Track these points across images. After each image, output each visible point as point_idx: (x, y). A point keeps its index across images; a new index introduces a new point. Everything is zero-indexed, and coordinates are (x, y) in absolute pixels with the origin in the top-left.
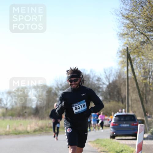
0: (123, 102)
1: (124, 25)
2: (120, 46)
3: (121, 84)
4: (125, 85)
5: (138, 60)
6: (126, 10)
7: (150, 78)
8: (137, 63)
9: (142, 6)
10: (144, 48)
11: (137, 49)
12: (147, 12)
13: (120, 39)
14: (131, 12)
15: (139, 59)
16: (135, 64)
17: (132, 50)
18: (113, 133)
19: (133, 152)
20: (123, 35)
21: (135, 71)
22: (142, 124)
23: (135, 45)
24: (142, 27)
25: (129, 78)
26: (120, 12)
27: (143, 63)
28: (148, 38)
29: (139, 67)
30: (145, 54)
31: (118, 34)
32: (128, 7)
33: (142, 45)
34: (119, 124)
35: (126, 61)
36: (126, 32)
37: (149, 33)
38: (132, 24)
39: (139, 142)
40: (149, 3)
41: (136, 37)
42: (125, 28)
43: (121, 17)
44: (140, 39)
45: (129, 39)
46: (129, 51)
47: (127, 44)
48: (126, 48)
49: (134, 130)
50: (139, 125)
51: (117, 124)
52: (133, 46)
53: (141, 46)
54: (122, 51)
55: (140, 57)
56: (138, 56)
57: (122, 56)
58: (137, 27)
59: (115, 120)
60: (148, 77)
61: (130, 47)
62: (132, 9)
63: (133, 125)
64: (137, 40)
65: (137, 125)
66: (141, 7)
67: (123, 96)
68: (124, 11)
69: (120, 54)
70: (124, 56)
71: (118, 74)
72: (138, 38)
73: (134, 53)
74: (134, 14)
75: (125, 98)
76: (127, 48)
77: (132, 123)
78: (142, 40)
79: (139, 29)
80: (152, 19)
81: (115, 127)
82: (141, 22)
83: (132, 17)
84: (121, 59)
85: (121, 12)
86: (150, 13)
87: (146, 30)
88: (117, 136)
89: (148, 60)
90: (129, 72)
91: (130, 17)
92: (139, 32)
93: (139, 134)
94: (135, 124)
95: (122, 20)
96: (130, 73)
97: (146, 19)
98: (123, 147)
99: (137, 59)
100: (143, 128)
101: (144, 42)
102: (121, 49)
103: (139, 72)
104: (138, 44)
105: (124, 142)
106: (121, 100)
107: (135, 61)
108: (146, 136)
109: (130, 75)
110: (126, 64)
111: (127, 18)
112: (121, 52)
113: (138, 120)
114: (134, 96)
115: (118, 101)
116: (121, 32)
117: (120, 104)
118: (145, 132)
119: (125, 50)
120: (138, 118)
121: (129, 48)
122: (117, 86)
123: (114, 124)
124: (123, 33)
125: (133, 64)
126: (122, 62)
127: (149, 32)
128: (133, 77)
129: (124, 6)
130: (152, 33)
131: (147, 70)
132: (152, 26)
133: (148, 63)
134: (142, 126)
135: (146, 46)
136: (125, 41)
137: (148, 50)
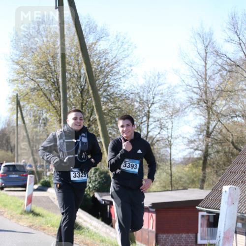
0: (12, 152)
1: (13, 71)
3: (10, 132)
4: (14, 133)
5: (28, 107)
6: (16, 55)
7: (40, 126)
8: (27, 110)
9: (33, 52)
10: (34, 95)
11: (27, 96)
12: (38, 58)
13: (9, 85)
14: (22, 58)
17: (22, 97)
18: (2, 184)
19: (22, 204)
20: (13, 81)
21: (25, 119)
22: (32, 175)
24: (33, 73)
25: (19, 126)
26: (10, 57)
27: (33, 111)
28: (38, 85)
29: (29, 114)
30: (35, 101)
33: (33, 91)
34: (8, 175)
35: (16, 108)
36: (16, 78)
37: (39, 80)
38: (22, 69)
39: (29, 194)
40: (40, 48)
41: (26, 83)
42: (15, 74)
43: (11, 63)
44: (30, 85)
45: (19, 85)
46: (19, 98)
47: (17, 90)
48: (15, 94)
49: (24, 181)
50: (29, 176)
51: (6, 175)
52: (22, 92)
53: (31, 93)
55: (30, 104)
56: (28, 103)
58: (27, 73)
59: (4, 170)
60: (38, 126)
63: (23, 175)
64: (27, 86)
66: (31, 53)
67: (12, 145)
68: (14, 56)
69: (9, 101)
70: (13, 103)
71: (7, 121)
73: (24, 99)
74: (25, 60)
75: (14, 147)
76: (17, 94)
78: (33, 87)
79: (29, 75)
80: (43, 65)
81: (4, 178)
82: (32, 68)
83: (22, 62)
84: (10, 106)
85: (12, 57)
86: (40, 59)
87: (36, 76)
88: (6, 187)
89: (39, 108)
90: (19, 119)
93: (29, 185)
94: (25, 174)
95: (12, 65)
97: (37, 65)
100: (33, 179)
101: (35, 89)
103: (29, 120)
104: (28, 90)
105: (13, 193)
106: (10, 149)
107: (25, 108)
108: (36, 187)
109: (20, 122)
110: (15, 111)
111: (17, 63)
112: (10, 98)
113: (28, 171)
114: (24, 145)
115: (7, 150)
117: (9, 153)
118: (35, 183)
120: (28, 168)
122: (6, 135)
123: (3, 174)
125: (23, 112)
127: (40, 78)
129: (14, 51)
130: (43, 80)
131: (37, 118)
132: (42, 72)
133: (38, 110)
134: (32, 177)
135: (37, 93)
136: (15, 87)
137: (38, 97)
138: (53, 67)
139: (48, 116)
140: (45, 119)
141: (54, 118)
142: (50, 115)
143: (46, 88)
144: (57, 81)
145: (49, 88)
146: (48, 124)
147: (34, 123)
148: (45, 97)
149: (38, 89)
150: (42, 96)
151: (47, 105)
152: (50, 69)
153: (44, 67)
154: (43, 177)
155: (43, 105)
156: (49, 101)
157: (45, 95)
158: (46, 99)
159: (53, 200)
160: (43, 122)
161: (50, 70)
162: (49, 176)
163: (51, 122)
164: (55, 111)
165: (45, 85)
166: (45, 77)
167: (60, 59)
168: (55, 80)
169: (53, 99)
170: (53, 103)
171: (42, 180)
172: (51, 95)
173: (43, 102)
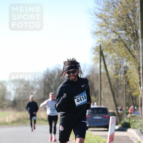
0: (95, 96)
1: (97, 24)
2: (94, 43)
3: (94, 79)
4: (98, 80)
6: (99, 9)
7: (121, 73)
8: (109, 59)
9: (114, 7)
10: (115, 46)
11: (109, 46)
12: (119, 12)
13: (93, 37)
14: (104, 12)
15: (111, 56)
16: (108, 60)
17: (104, 47)
20: (97, 33)
21: (107, 67)
22: (113, 117)
23: (107, 43)
24: (114, 25)
25: (102, 73)
26: (94, 11)
27: (114, 60)
28: (119, 37)
29: (111, 63)
30: (116, 51)
31: (91, 32)
32: (101, 7)
33: (114, 42)
34: (92, 117)
35: (99, 58)
36: (99, 30)
37: (120, 32)
38: (104, 22)
39: (111, 133)
40: (121, 3)
41: (109, 35)
42: (98, 27)
43: (95, 16)
44: (112, 37)
45: (102, 37)
46: (102, 48)
47: (100, 41)
48: (99, 45)
49: (106, 122)
50: (111, 117)
51: (90, 116)
52: (105, 43)
53: (113, 44)
54: (96, 48)
55: (112, 54)
56: (110, 53)
57: (95, 53)
58: (110, 26)
59: (88, 113)
60: (119, 73)
61: (103, 44)
62: (105, 9)
63: (105, 117)
64: (109, 38)
65: (109, 118)
67: (96, 90)
68: (97, 10)
69: (93, 51)
70: (97, 53)
71: (92, 69)
72: (110, 36)
73: (107, 49)
74: (107, 14)
75: (98, 92)
76: (100, 45)
77: (104, 115)
78: (114, 38)
79: (111, 27)
80: (123, 18)
82: (113, 21)
83: (105, 16)
84: (94, 56)
85: (95, 11)
86: (121, 12)
87: (117, 29)
88: (90, 127)
89: (120, 57)
91: (103, 17)
92: (111, 30)
93: (111, 125)
94: (107, 116)
95: (96, 19)
96: (103, 69)
97: (118, 18)
98: (95, 138)
99: (109, 55)
100: (115, 120)
101: (116, 40)
102: (94, 46)
103: (111, 68)
104: (110, 41)
105: (96, 133)
106: (94, 94)
107: (107, 58)
108: (117, 127)
109: (103, 70)
110: (99, 60)
111: (100, 17)
112: (94, 49)
113: (110, 113)
114: (106, 90)
115: (91, 95)
116: (95, 31)
118: (117, 124)
119: (98, 47)
120: (110, 111)
121: (102, 46)
124: (97, 31)
126: (95, 59)
127: (121, 30)
128: (105, 72)
129: (98, 6)
130: (123, 32)
131: (118, 66)
132: (123, 25)
133: (119, 59)
134: (114, 118)
135: (118, 44)
136: (98, 39)
137: (119, 47)
138: (133, 21)
139: (128, 65)
140: (126, 67)
141: (133, 66)
142: (130, 64)
143: (127, 39)
144: (136, 33)
145: (129, 39)
146: (128, 71)
147: (116, 71)
148: (125, 47)
149: (119, 40)
150: (122, 47)
151: (127, 54)
152: (130, 21)
153: (124, 20)
154: (123, 119)
155: (124, 54)
156: (129, 51)
157: (125, 45)
158: (126, 49)
159: (132, 139)
160: (124, 69)
161: (130, 23)
162: (129, 118)
163: (130, 70)
164: (134, 60)
165: (125, 37)
166: (125, 30)
167: (140, 12)
168: (135, 32)
169: (133, 49)
170: (132, 53)
171: (122, 122)
172: (131, 46)
173: (123, 52)
